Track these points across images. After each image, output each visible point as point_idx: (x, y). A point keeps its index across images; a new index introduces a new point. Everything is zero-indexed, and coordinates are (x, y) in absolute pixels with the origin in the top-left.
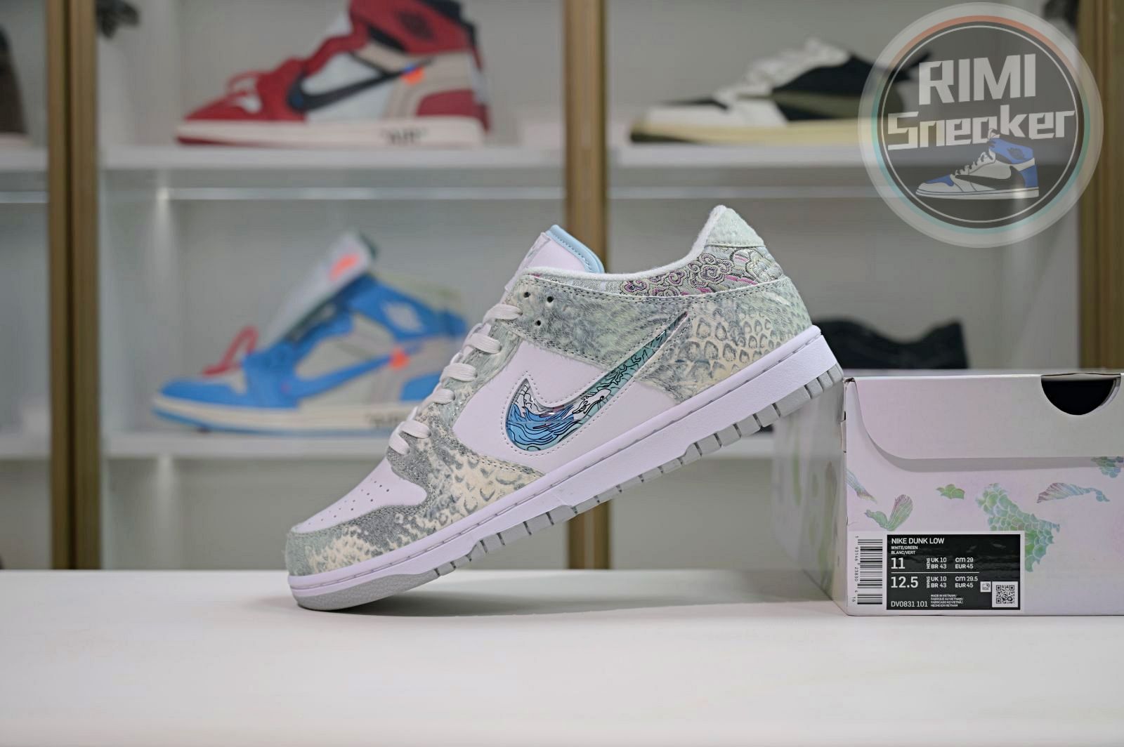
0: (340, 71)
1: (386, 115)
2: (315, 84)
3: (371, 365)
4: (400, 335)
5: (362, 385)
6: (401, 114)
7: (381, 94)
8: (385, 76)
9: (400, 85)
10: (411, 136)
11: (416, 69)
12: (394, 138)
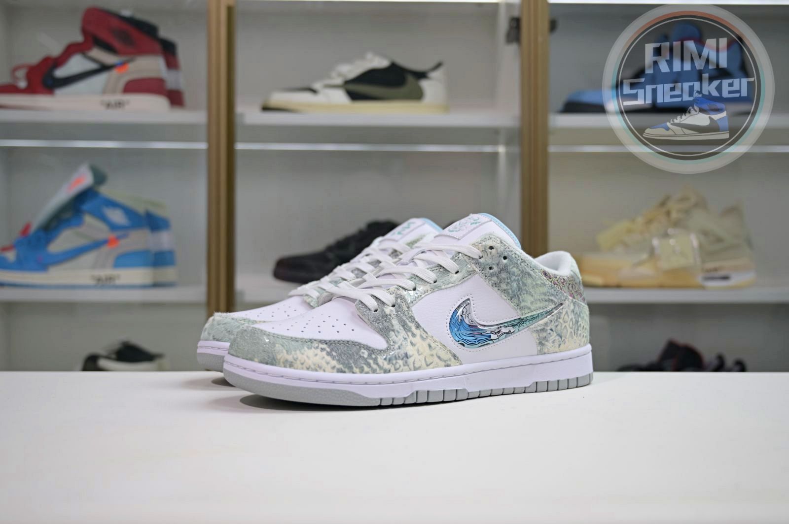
0: (76, 64)
1: (104, 92)
2: (60, 73)
3: (96, 245)
4: (113, 227)
5: (89, 258)
6: (114, 92)
7: (100, 79)
8: (104, 68)
9: (114, 73)
10: (119, 104)
11: (123, 64)
12: (109, 105)
